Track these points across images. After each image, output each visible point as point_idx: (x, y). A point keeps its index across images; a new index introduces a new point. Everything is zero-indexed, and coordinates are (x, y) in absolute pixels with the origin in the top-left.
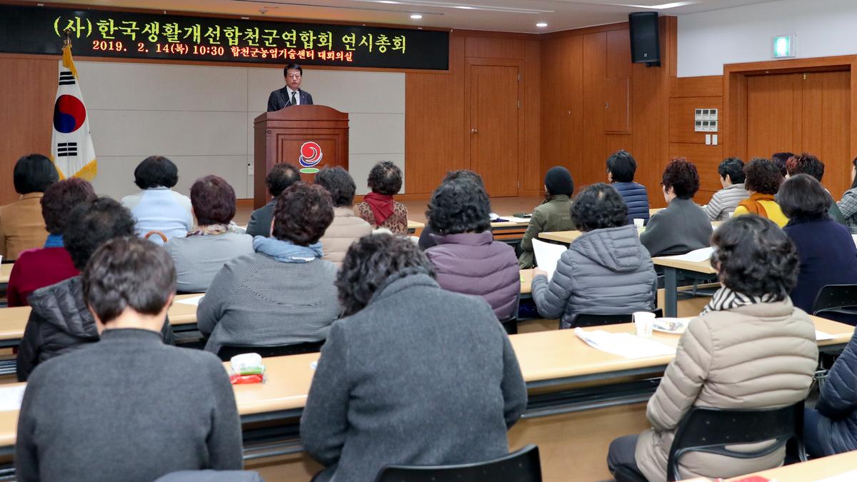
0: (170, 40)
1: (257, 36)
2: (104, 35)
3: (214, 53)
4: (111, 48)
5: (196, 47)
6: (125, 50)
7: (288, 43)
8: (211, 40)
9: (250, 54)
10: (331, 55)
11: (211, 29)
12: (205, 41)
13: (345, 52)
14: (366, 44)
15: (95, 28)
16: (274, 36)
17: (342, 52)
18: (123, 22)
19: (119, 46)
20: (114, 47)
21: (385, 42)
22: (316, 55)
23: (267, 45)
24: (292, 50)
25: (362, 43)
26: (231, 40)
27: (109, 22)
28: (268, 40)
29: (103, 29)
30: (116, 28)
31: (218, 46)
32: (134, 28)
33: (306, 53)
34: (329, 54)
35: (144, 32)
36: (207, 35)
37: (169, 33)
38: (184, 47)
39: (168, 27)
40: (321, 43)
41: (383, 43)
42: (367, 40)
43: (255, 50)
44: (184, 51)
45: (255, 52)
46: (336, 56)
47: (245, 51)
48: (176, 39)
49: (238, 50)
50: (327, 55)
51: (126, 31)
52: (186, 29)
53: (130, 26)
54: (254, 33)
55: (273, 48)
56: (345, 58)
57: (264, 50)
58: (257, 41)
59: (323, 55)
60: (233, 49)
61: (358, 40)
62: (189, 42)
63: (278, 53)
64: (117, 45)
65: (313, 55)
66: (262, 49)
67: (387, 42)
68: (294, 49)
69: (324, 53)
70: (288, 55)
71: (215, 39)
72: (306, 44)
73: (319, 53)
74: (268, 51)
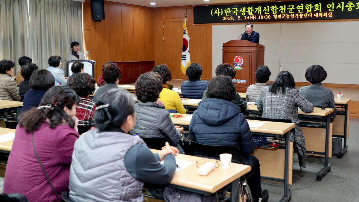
0: (249, 14)
1: (285, 9)
2: (227, 14)
3: (267, 18)
4: (229, 19)
5: (259, 16)
6: (234, 19)
7: (299, 11)
8: (265, 12)
9: (282, 17)
10: (321, 15)
11: (265, 8)
12: (263, 14)
13: (328, 12)
14: (340, 7)
15: (224, 12)
16: (293, 8)
17: (327, 13)
18: (233, 9)
19: (232, 18)
20: (230, 19)
21: (351, 5)
22: (313, 15)
23: (289, 12)
24: (301, 14)
25: (338, 7)
26: (273, 12)
27: (228, 9)
28: (290, 10)
29: (226, 12)
30: (231, 11)
31: (268, 15)
32: (237, 10)
33: (308, 15)
34: (320, 14)
35: (240, 12)
36: (264, 10)
37: (249, 11)
38: (255, 16)
39: (249, 8)
40: (316, 9)
41: (350, 6)
42: (341, 6)
43: (284, 15)
44: (255, 18)
45: (284, 16)
46: (323, 15)
47: (280, 16)
48: (252, 13)
49: (277, 16)
50: (318, 15)
51: (234, 12)
52: (255, 9)
53: (235, 10)
54: (284, 8)
55: (292, 14)
56: (328, 16)
57: (288, 15)
58: (285, 11)
59: (316, 15)
60: (274, 16)
61: (336, 5)
62: (257, 14)
63: (295, 16)
64: (231, 18)
65: (311, 15)
66: (287, 14)
67: (352, 5)
68: (302, 13)
69: (317, 14)
70: (299, 16)
71: (267, 12)
72: (308, 10)
73: (315, 14)
74: (290, 15)
